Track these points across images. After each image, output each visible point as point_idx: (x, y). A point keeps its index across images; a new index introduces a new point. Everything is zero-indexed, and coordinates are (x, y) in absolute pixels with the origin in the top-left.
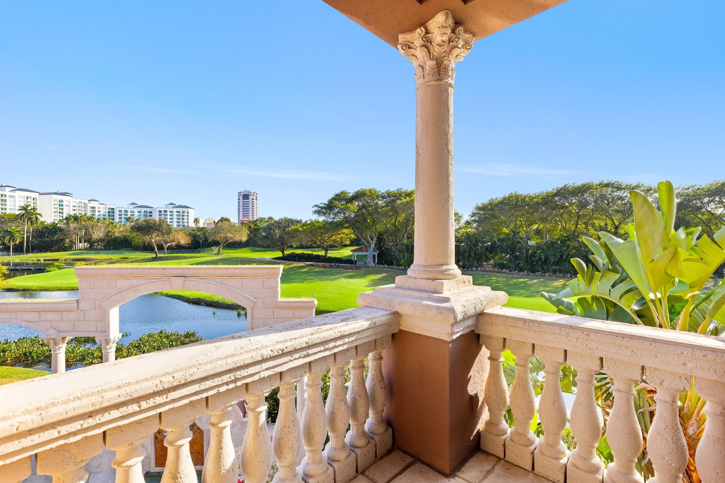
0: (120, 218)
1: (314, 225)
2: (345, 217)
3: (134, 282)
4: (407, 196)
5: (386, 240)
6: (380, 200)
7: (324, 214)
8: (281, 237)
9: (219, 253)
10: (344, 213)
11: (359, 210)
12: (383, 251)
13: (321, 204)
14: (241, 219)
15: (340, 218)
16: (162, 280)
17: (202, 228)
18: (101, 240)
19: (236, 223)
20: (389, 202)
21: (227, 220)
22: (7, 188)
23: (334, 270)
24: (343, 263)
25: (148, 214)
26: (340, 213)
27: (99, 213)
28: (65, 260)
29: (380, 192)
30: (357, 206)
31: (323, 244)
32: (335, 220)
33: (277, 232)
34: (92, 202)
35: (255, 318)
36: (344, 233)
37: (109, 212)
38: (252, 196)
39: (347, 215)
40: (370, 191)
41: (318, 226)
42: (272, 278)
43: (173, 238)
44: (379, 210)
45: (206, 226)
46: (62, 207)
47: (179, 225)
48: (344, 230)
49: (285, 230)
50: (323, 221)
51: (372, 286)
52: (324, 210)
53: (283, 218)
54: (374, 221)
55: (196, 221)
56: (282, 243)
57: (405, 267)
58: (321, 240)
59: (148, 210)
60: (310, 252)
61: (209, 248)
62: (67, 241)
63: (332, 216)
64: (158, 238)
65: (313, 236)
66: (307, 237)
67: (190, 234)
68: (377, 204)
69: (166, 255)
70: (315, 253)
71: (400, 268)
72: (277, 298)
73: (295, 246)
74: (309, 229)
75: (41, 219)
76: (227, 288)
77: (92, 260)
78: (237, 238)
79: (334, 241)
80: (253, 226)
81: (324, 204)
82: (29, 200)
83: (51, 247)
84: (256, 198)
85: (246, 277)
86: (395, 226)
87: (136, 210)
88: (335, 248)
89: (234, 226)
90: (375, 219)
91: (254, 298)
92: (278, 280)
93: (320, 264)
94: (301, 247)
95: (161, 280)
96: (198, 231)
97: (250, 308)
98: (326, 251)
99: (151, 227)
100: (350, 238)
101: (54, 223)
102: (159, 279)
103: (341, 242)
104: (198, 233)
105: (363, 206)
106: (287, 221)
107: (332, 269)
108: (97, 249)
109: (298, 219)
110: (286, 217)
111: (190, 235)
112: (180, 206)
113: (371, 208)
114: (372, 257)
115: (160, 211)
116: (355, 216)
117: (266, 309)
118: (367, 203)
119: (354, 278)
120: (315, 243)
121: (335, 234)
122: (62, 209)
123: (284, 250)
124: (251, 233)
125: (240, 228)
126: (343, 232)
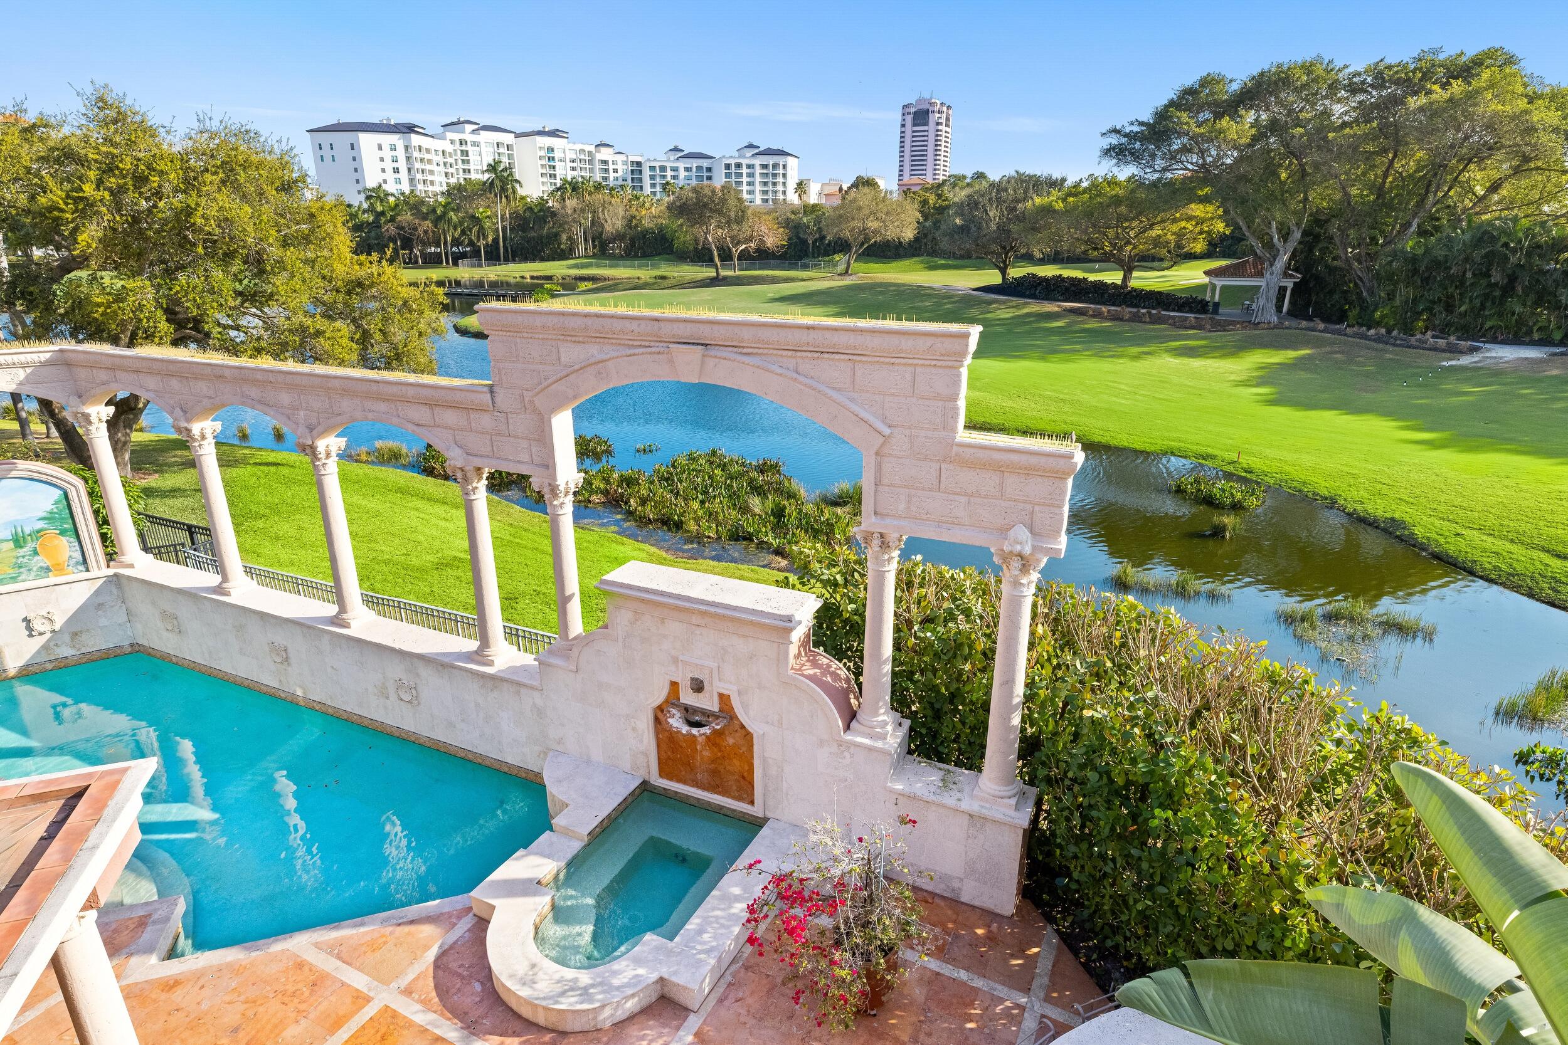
0: (653, 186)
1: (1100, 194)
2: (1203, 166)
3: (594, 351)
4: (1456, 78)
5: (1337, 240)
6: (1339, 101)
7: (1136, 156)
8: (1002, 229)
9: (847, 272)
10: (1202, 153)
11: (1255, 139)
12: (1317, 278)
13: (1132, 123)
14: (906, 179)
15: (1186, 169)
16: (652, 350)
17: (815, 206)
18: (619, 237)
19: (891, 192)
20: (1376, 106)
21: (869, 183)
22: (467, 126)
23: (1145, 330)
24: (1173, 310)
25: (705, 174)
26: (1190, 151)
27: (616, 175)
28: (563, 278)
29: (1347, 71)
30: (1252, 127)
31: (1121, 249)
32: (1169, 175)
33: (991, 214)
34: (603, 149)
35: (885, 481)
36: (1189, 218)
37: (632, 171)
38: (937, 115)
39: (1209, 160)
40: (1308, 68)
41: (1111, 197)
42: (940, 367)
43: (749, 233)
44: (1331, 135)
45: (823, 201)
46: (552, 163)
47: (767, 201)
48: (1193, 206)
49: (1015, 209)
50: (1130, 179)
51: (1258, 385)
52: (1138, 145)
53: (1013, 174)
54: (1304, 174)
55: (801, 187)
56: (1004, 248)
57: (1389, 332)
58: (1117, 237)
59: (705, 163)
60: (1080, 274)
61: (827, 258)
62: (564, 237)
63: (1159, 163)
64: (720, 231)
65: (1094, 226)
66: (1076, 229)
67: (788, 221)
68: (1327, 114)
69: (738, 273)
70: (1092, 277)
71: (1372, 332)
72: (954, 430)
73: (1038, 255)
74: (1083, 203)
75: (521, 192)
76: (811, 387)
77: (605, 279)
78: (891, 233)
79: (1157, 242)
80: (932, 199)
81: (1141, 124)
82: (501, 150)
83: (540, 251)
84: (948, 119)
85: (864, 359)
86: (1380, 191)
87: (681, 165)
88: (1156, 264)
89: (884, 199)
90: (1309, 170)
91: (883, 422)
92: (959, 375)
93: (1104, 309)
94: (1056, 259)
95: (649, 350)
96: (805, 213)
97: (873, 452)
98: (1128, 271)
99: (705, 205)
100: (1209, 233)
101: (542, 198)
102: (645, 347)
103: (1179, 246)
104: (805, 220)
105: (1274, 126)
106: (1022, 181)
107: (1136, 325)
108: (612, 257)
109: (1054, 177)
110: (1022, 171)
111: (787, 224)
112: (769, 152)
113: (1301, 130)
114: (1274, 293)
115: (728, 166)
116: (1238, 161)
117: (919, 459)
118: (1290, 112)
119: (1199, 356)
120: (1095, 249)
121: (1162, 222)
122: (554, 167)
123: (1006, 267)
124: (926, 220)
125: (900, 204)
126: (1190, 213)
